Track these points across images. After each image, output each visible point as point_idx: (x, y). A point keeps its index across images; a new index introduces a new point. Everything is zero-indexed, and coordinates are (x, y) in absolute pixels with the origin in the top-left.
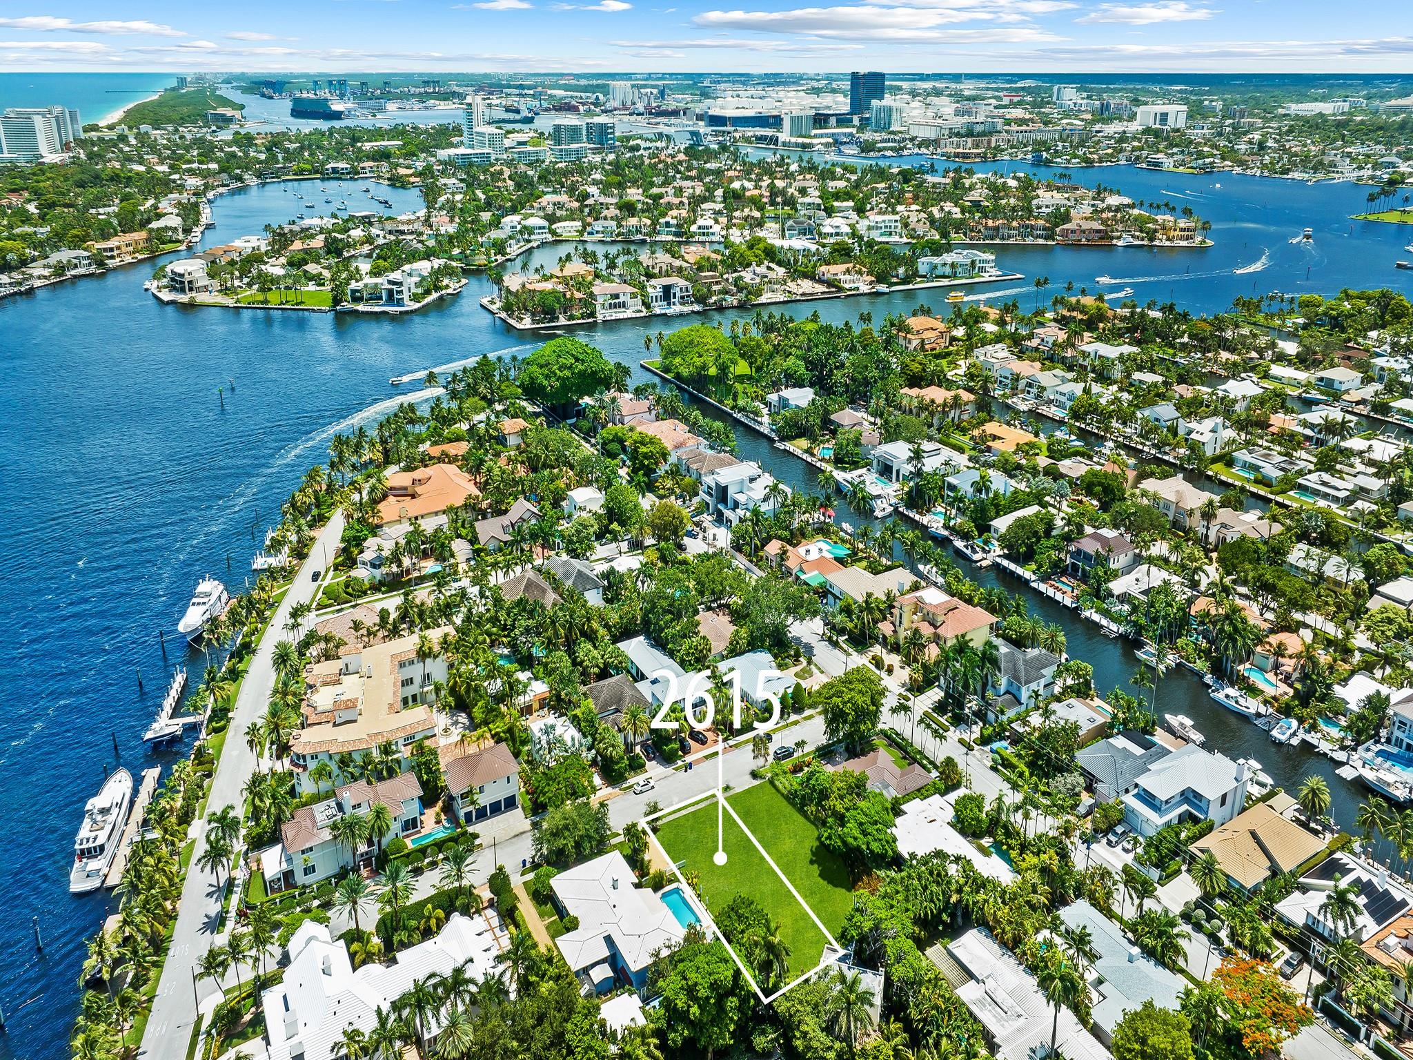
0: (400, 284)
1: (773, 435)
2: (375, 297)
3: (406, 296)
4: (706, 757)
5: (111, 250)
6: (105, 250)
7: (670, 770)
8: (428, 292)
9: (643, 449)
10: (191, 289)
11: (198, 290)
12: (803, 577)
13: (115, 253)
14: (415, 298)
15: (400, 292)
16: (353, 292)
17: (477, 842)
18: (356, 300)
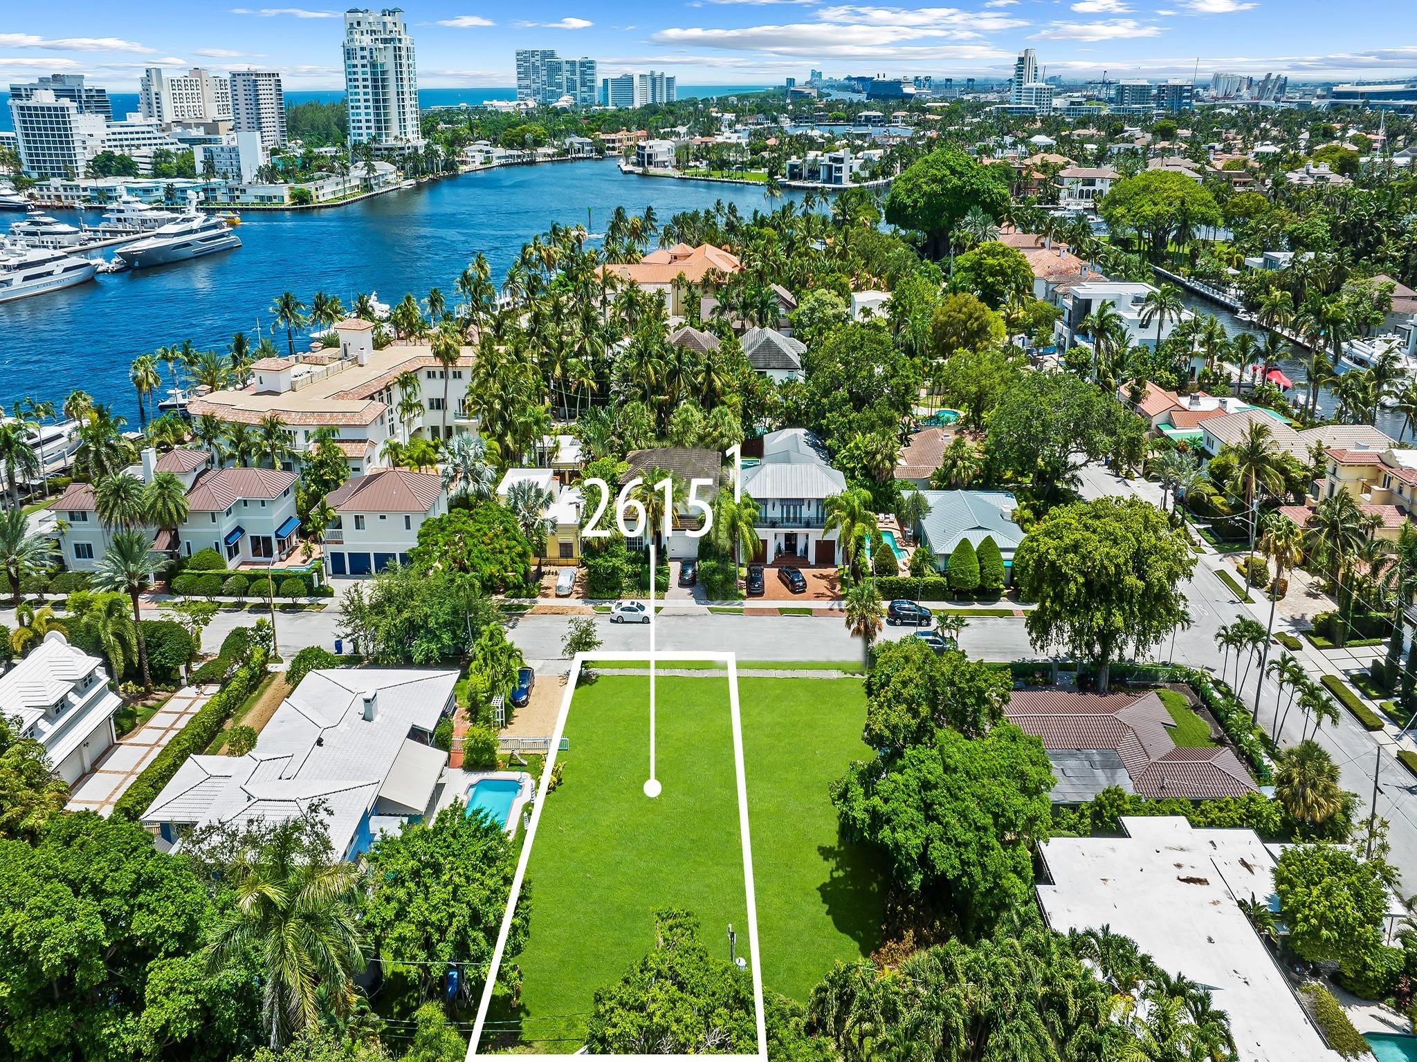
0: (841, 160)
1: (1238, 304)
2: (814, 174)
3: (845, 175)
4: (782, 611)
5: (614, 141)
6: (608, 141)
7: (703, 608)
8: (874, 176)
9: (990, 261)
10: (650, 163)
11: (657, 165)
12: (1168, 431)
13: (617, 145)
14: (855, 178)
15: (839, 169)
16: (793, 167)
17: (323, 601)
18: (793, 176)
